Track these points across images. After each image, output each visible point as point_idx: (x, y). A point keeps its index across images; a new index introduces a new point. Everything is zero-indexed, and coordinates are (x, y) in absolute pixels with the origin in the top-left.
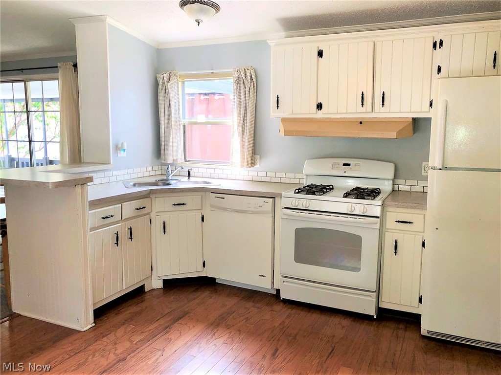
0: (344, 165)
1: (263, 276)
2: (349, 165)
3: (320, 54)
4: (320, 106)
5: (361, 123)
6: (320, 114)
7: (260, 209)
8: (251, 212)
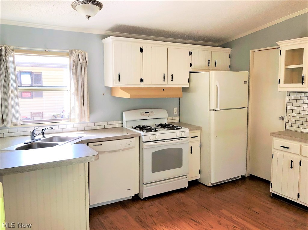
0: (146, 113)
1: (129, 189)
2: (148, 113)
3: (141, 50)
4: (142, 80)
5: (163, 90)
6: (142, 85)
7: (129, 146)
8: (121, 150)
